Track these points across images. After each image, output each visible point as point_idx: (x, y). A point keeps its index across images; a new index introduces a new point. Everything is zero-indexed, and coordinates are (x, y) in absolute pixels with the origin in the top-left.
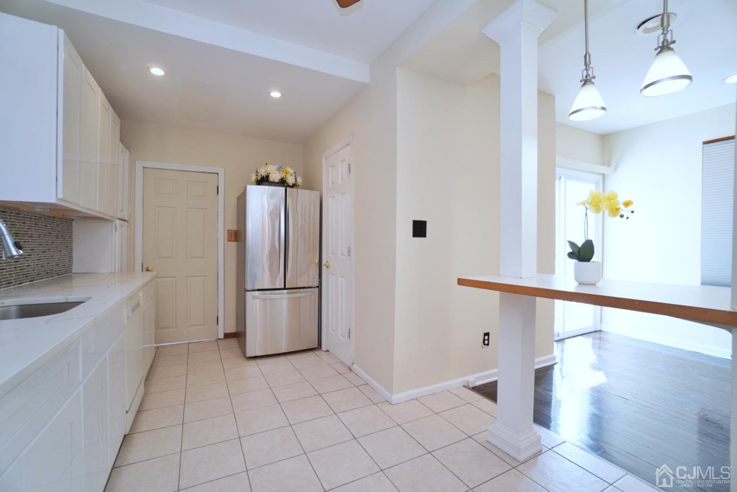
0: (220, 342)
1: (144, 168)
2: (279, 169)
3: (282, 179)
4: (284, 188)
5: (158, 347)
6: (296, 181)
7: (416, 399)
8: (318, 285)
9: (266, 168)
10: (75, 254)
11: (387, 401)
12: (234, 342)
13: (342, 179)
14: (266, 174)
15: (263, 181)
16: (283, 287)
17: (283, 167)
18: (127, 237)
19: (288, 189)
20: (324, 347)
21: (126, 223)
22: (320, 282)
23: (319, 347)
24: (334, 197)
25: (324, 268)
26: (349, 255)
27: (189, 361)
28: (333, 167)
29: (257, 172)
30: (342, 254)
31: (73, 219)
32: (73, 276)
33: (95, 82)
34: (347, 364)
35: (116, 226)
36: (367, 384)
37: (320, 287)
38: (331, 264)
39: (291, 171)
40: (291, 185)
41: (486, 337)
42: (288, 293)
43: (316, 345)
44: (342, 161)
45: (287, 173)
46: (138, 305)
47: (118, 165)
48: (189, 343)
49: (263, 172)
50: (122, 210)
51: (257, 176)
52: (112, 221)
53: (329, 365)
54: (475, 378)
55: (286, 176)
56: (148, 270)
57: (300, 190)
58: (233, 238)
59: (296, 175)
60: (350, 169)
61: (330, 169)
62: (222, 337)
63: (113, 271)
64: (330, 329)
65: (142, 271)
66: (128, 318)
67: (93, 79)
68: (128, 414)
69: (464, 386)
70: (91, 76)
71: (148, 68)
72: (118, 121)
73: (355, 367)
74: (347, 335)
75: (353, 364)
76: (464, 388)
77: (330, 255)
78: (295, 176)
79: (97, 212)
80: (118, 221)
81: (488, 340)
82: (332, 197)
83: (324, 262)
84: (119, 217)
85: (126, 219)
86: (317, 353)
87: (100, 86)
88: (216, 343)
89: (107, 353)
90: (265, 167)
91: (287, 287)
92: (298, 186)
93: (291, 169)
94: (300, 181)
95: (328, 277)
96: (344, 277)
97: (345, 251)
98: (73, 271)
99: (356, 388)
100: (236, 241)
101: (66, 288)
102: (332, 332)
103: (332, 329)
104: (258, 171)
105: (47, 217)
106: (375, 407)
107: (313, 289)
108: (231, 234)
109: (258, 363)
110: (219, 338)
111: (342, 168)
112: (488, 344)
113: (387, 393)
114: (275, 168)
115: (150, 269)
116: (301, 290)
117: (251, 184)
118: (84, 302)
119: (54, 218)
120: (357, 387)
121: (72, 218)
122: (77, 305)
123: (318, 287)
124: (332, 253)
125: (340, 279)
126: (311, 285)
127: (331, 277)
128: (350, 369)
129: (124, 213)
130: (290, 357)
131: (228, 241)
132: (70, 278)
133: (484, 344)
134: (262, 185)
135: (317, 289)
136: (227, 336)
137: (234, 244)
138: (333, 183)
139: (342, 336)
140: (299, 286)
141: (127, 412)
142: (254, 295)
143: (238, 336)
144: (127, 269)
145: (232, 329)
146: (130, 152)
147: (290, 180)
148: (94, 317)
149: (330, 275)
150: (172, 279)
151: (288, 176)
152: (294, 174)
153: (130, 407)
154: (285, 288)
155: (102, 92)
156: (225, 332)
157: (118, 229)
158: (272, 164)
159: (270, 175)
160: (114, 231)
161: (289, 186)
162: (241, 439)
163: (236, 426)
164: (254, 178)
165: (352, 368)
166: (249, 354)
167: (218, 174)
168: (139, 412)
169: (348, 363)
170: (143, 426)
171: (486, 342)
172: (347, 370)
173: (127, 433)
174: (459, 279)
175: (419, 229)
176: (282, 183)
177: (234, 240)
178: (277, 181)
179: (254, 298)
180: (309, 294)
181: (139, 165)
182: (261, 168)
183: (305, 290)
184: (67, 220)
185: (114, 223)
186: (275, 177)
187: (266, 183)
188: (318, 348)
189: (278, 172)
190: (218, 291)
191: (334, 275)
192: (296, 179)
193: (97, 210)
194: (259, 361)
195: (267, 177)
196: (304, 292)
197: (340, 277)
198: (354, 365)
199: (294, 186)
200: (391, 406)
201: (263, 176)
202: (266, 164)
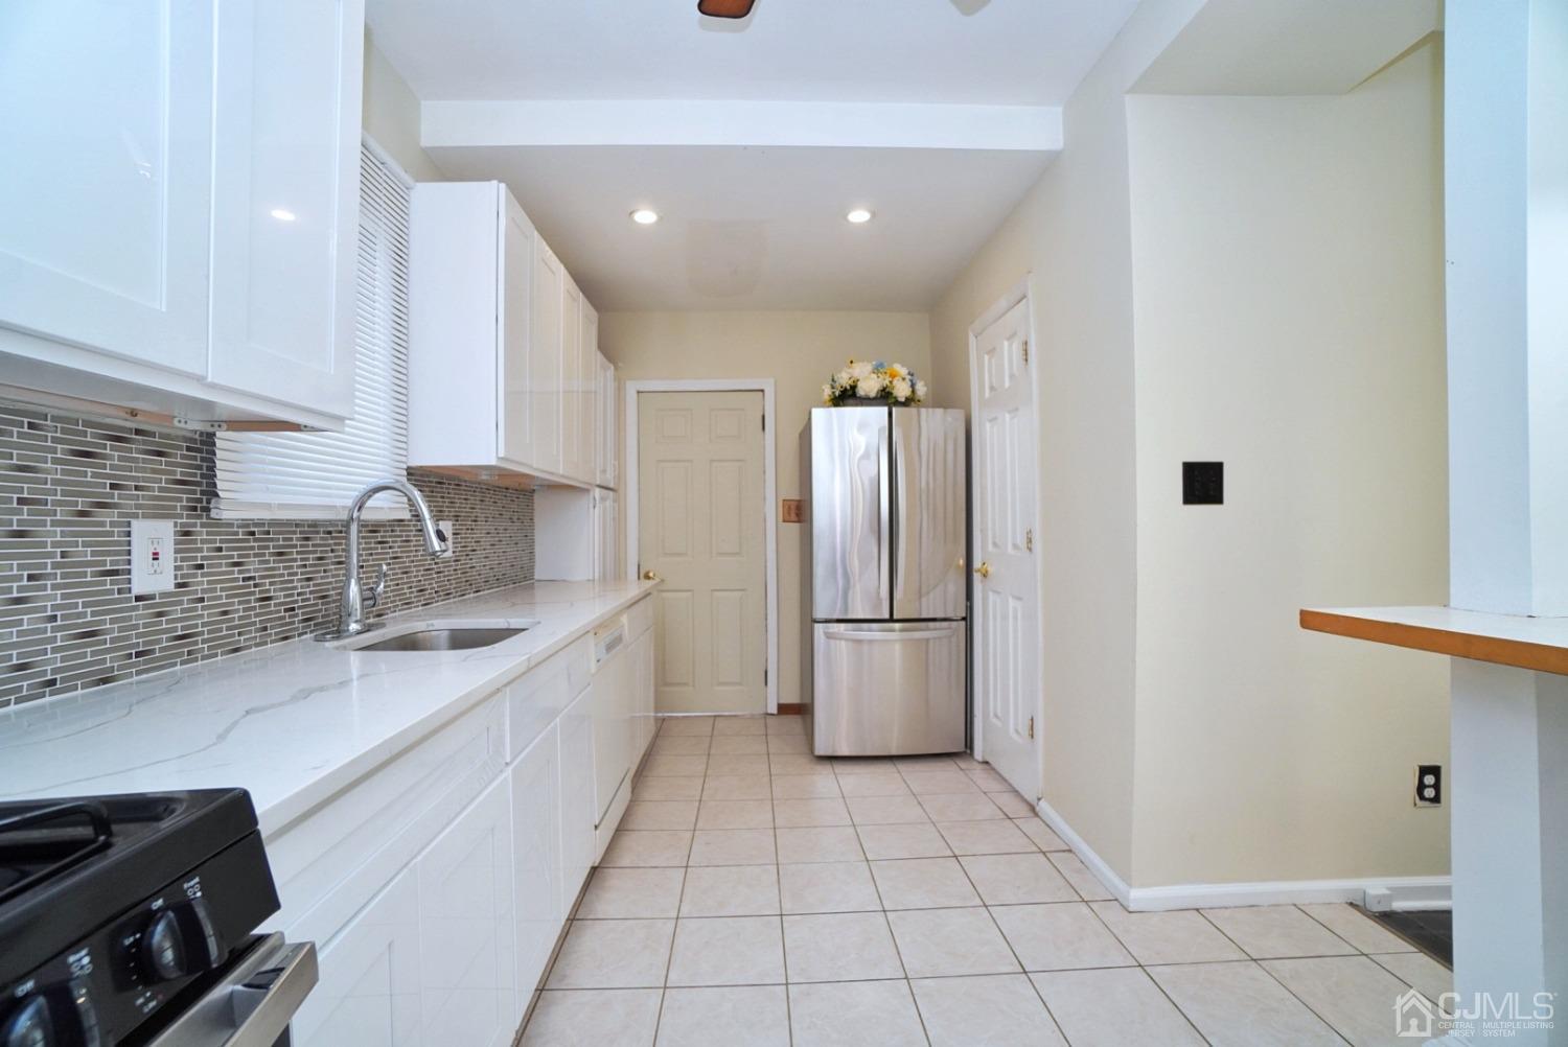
0: (770, 720)
1: (638, 392)
2: (877, 370)
3: (884, 389)
4: (886, 409)
5: (664, 719)
6: (913, 391)
7: (1197, 910)
8: (964, 615)
9: (850, 370)
10: (538, 549)
11: (1116, 900)
12: (794, 723)
13: (1012, 376)
14: (851, 382)
15: (846, 396)
16: (887, 616)
17: (886, 364)
18: (614, 519)
19: (894, 409)
20: (977, 754)
21: (611, 493)
22: (970, 609)
23: (968, 751)
24: (995, 419)
25: (977, 577)
26: (1030, 549)
27: (713, 751)
28: (991, 352)
29: (833, 380)
30: (1015, 546)
31: (534, 490)
32: (536, 584)
33: (554, 258)
34: (1029, 799)
35: (594, 498)
36: (1070, 851)
37: (968, 619)
38: (991, 570)
39: (903, 371)
40: (903, 400)
41: (1429, 779)
42: (902, 630)
43: (960, 747)
44: (1010, 338)
45: (893, 376)
46: (618, 640)
47: (595, 392)
48: (715, 716)
49: (844, 380)
50: (604, 471)
51: (833, 388)
52: (588, 491)
53: (985, 793)
54: (1389, 889)
55: (891, 382)
56: (647, 577)
57: (923, 410)
58: (793, 517)
59: (915, 379)
60: (1026, 354)
61: (986, 357)
62: (775, 711)
63: (591, 578)
64: (992, 714)
65: (639, 578)
66: (598, 661)
67: (550, 252)
68: (598, 832)
69: (1351, 904)
70: (547, 248)
71: (631, 213)
72: (594, 314)
73: (1044, 807)
74: (1026, 732)
75: (1039, 799)
76: (1350, 909)
77: (990, 548)
78: (911, 381)
79: (563, 476)
80: (597, 490)
81: (1437, 786)
82: (990, 421)
83: (977, 564)
84: (598, 483)
85: (612, 485)
86: (963, 764)
87: (562, 259)
88: (763, 721)
89: (558, 719)
90: (850, 367)
91: (895, 617)
92: (919, 401)
93: (903, 366)
94: (921, 389)
95: (985, 599)
96: (1019, 599)
97: (1022, 541)
98: (536, 577)
99: (1041, 855)
100: (799, 521)
101: (514, 604)
102: (994, 720)
103: (996, 716)
104: (836, 378)
105: (497, 489)
106: (1084, 909)
107: (954, 623)
108: (789, 508)
109: (836, 771)
110: (769, 712)
111: (1010, 351)
112: (1436, 799)
113: (1117, 881)
114: (869, 367)
115: (651, 575)
116: (931, 624)
117: (822, 405)
118: (524, 630)
119: (507, 489)
120: (1044, 853)
121: (532, 487)
122: (515, 634)
123: (964, 619)
124: (995, 544)
125: (1012, 602)
126: (950, 615)
127: (991, 596)
128: (1033, 809)
129: (608, 476)
130: (903, 767)
131: (784, 521)
132: (532, 587)
133: (1422, 797)
134: (844, 405)
135: (963, 623)
136: (783, 709)
137: (795, 527)
138: (992, 388)
139: (1017, 731)
140: (924, 616)
141: (596, 827)
142: (831, 631)
143: (799, 711)
144: (613, 575)
145: (792, 698)
146: (616, 368)
147: (902, 390)
148: (527, 656)
149: (991, 594)
150: (684, 595)
151: (895, 382)
152: (909, 377)
153: (603, 818)
154: (891, 620)
155: (566, 271)
156: (782, 702)
157: (598, 505)
158: (862, 360)
159: (860, 384)
160: (592, 509)
161: (897, 403)
162: (784, 917)
163: (777, 891)
164: (827, 392)
165: (1037, 809)
166: (820, 750)
167: (762, 391)
168: (621, 830)
169: (1031, 797)
170: (625, 859)
171: (1429, 793)
172: (1024, 811)
173: (596, 865)
174: (1303, 613)
175: (1203, 484)
176: (885, 397)
177: (796, 519)
178: (873, 394)
179: (829, 636)
180: (943, 633)
181: (631, 388)
182: (840, 372)
183: (937, 624)
184: (526, 491)
185: (591, 493)
186: (869, 386)
187: (851, 401)
188: (965, 752)
189: (875, 376)
190: (766, 619)
191: (999, 593)
192: (913, 386)
193: (561, 472)
194: (840, 768)
195: (854, 388)
196: (935, 629)
197: (1010, 600)
198: (1041, 802)
199: (908, 402)
200: (1126, 913)
201: (846, 389)
202: (852, 362)
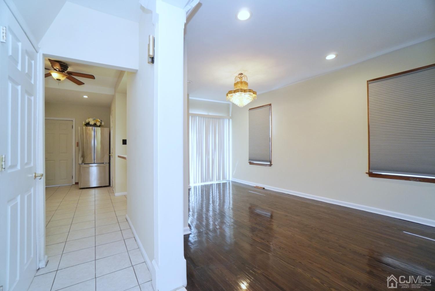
2: (94, 120)
3: (95, 123)
9: (89, 120)
14: (88, 122)
17: (96, 119)
20: (111, 185)
22: (110, 161)
23: (109, 185)
29: (85, 121)
40: (99, 126)
45: (97, 121)
48: (60, 186)
49: (87, 121)
51: (85, 123)
57: (102, 128)
86: (109, 188)
88: (71, 186)
92: (102, 126)
93: (99, 119)
94: (103, 124)
107: (107, 164)
110: (73, 184)
126: (106, 162)
134: (88, 126)
135: (109, 164)
137: (78, 147)
147: (98, 124)
152: (100, 121)
154: (94, 163)
156: (76, 182)
158: (91, 118)
161: (97, 126)
167: (73, 121)
175: (124, 142)
176: (95, 125)
178: (93, 124)
186: (92, 123)
192: (101, 123)
195: (89, 123)
202: (89, 118)
